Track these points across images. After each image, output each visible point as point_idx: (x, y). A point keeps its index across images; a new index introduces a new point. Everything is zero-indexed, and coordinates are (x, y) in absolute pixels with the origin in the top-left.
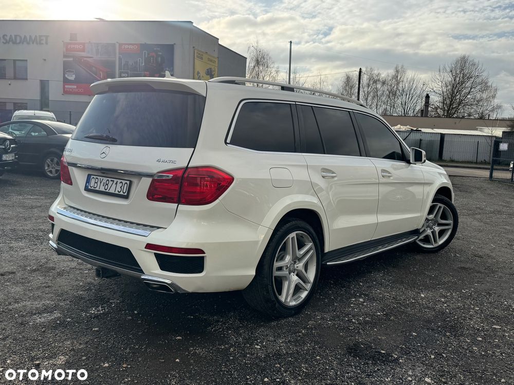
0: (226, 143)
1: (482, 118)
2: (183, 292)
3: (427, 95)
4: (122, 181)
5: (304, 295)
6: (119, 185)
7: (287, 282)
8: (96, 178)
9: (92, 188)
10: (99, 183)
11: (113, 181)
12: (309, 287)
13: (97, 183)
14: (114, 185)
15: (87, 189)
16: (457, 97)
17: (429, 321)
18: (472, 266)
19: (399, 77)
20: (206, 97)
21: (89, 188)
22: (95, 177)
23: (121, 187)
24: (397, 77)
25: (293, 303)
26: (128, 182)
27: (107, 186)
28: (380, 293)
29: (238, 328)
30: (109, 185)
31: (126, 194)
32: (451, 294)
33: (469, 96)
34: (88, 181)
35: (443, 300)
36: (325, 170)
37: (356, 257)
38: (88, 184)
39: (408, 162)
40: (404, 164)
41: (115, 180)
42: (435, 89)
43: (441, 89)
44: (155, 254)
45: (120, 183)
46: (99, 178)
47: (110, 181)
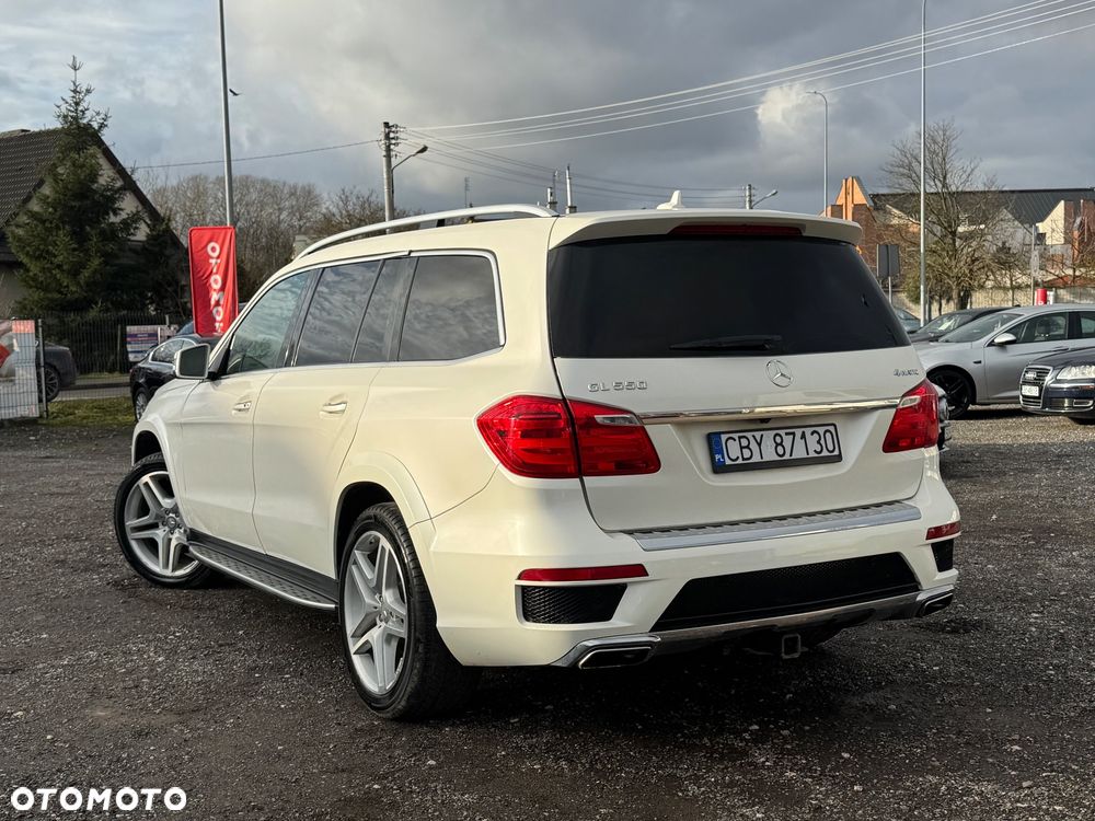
6: (812, 439)
8: (740, 438)
9: (740, 461)
10: (754, 446)
11: (793, 434)
13: (748, 446)
14: (799, 443)
15: (719, 468)
21: (728, 462)
22: (736, 436)
23: (819, 442)
26: (834, 429)
27: (779, 448)
30: (787, 445)
31: (836, 453)
34: (716, 449)
38: (717, 457)
41: (798, 432)
45: (812, 434)
46: (749, 435)
47: (784, 436)
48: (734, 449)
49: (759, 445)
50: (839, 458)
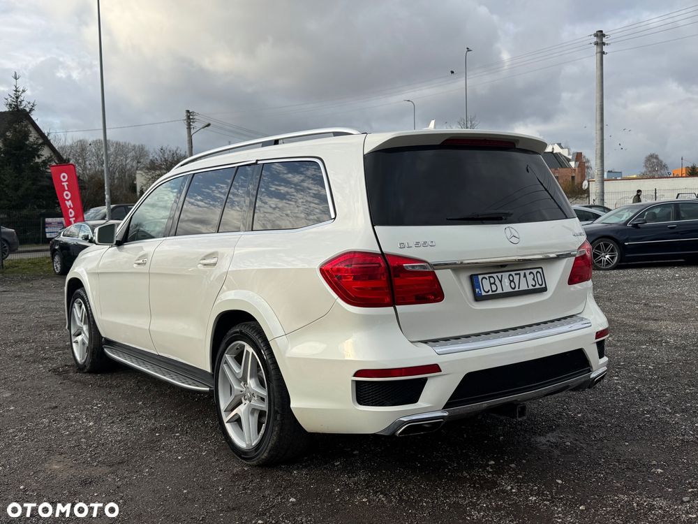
4: (531, 271)
6: (530, 278)
8: (489, 277)
9: (490, 293)
10: (498, 282)
11: (519, 274)
13: (494, 283)
14: (523, 280)
21: (484, 294)
22: (487, 276)
23: (534, 279)
27: (512, 284)
30: (516, 280)
34: (476, 285)
38: (477, 290)
41: (522, 273)
45: (530, 274)
46: (494, 275)
47: (514, 275)
48: (486, 285)
49: (501, 282)
50: (545, 289)
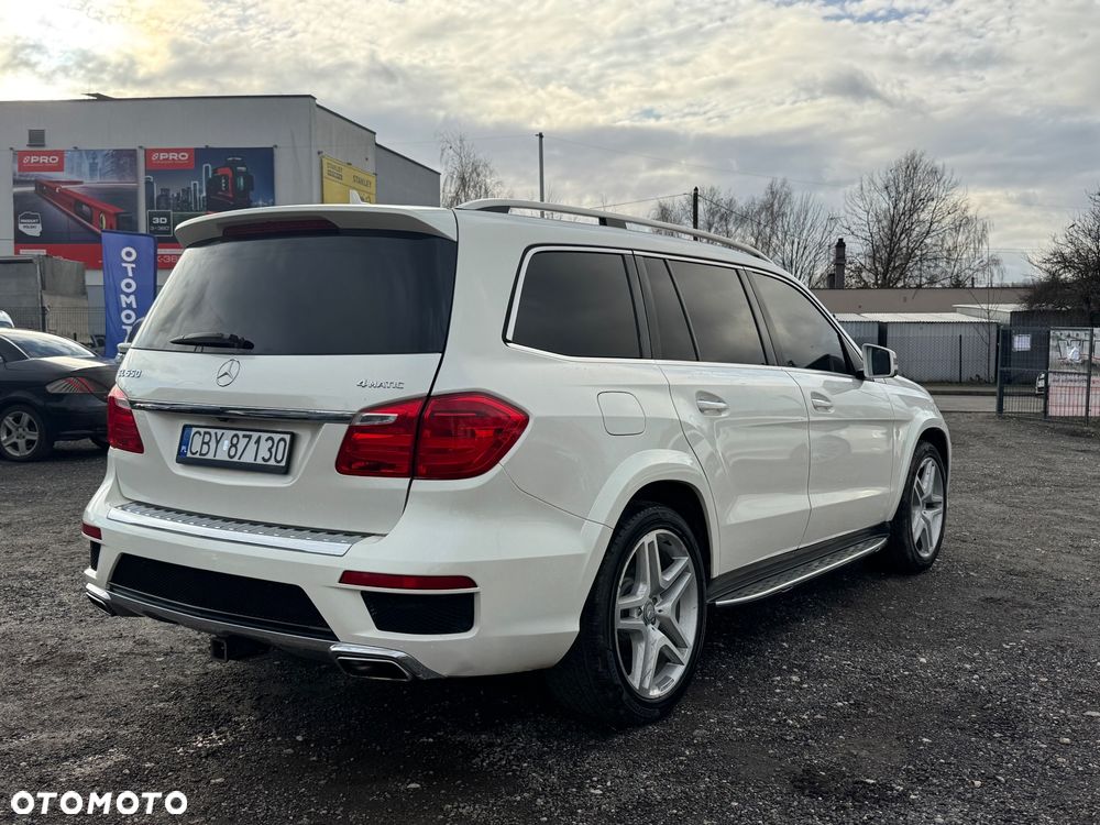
0: (506, 341)
1: (958, 284)
2: (433, 677)
3: (841, 240)
4: (270, 435)
5: (677, 674)
6: (265, 445)
7: (643, 645)
8: (206, 433)
9: (197, 456)
10: (213, 444)
11: (250, 437)
12: (685, 656)
13: (207, 443)
14: (252, 446)
15: (182, 459)
16: (904, 244)
17: (949, 712)
18: (1008, 594)
19: (776, 206)
20: (457, 242)
21: (189, 455)
22: (202, 430)
23: (270, 450)
24: (772, 205)
25: (655, 693)
26: (288, 437)
27: (233, 449)
28: (832, 662)
29: (541, 756)
30: (241, 447)
31: (283, 464)
32: (982, 654)
33: (928, 241)
34: (185, 441)
35: (968, 666)
36: (705, 395)
37: (772, 587)
38: (183, 448)
39: (860, 376)
40: (851, 380)
41: (255, 435)
42: (853, 228)
43: (867, 229)
44: (364, 594)
45: (267, 440)
46: (213, 431)
47: (241, 436)
48: (196, 444)
49: (218, 442)
50: (285, 471)
